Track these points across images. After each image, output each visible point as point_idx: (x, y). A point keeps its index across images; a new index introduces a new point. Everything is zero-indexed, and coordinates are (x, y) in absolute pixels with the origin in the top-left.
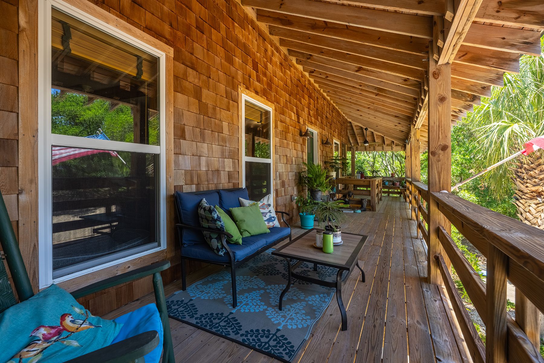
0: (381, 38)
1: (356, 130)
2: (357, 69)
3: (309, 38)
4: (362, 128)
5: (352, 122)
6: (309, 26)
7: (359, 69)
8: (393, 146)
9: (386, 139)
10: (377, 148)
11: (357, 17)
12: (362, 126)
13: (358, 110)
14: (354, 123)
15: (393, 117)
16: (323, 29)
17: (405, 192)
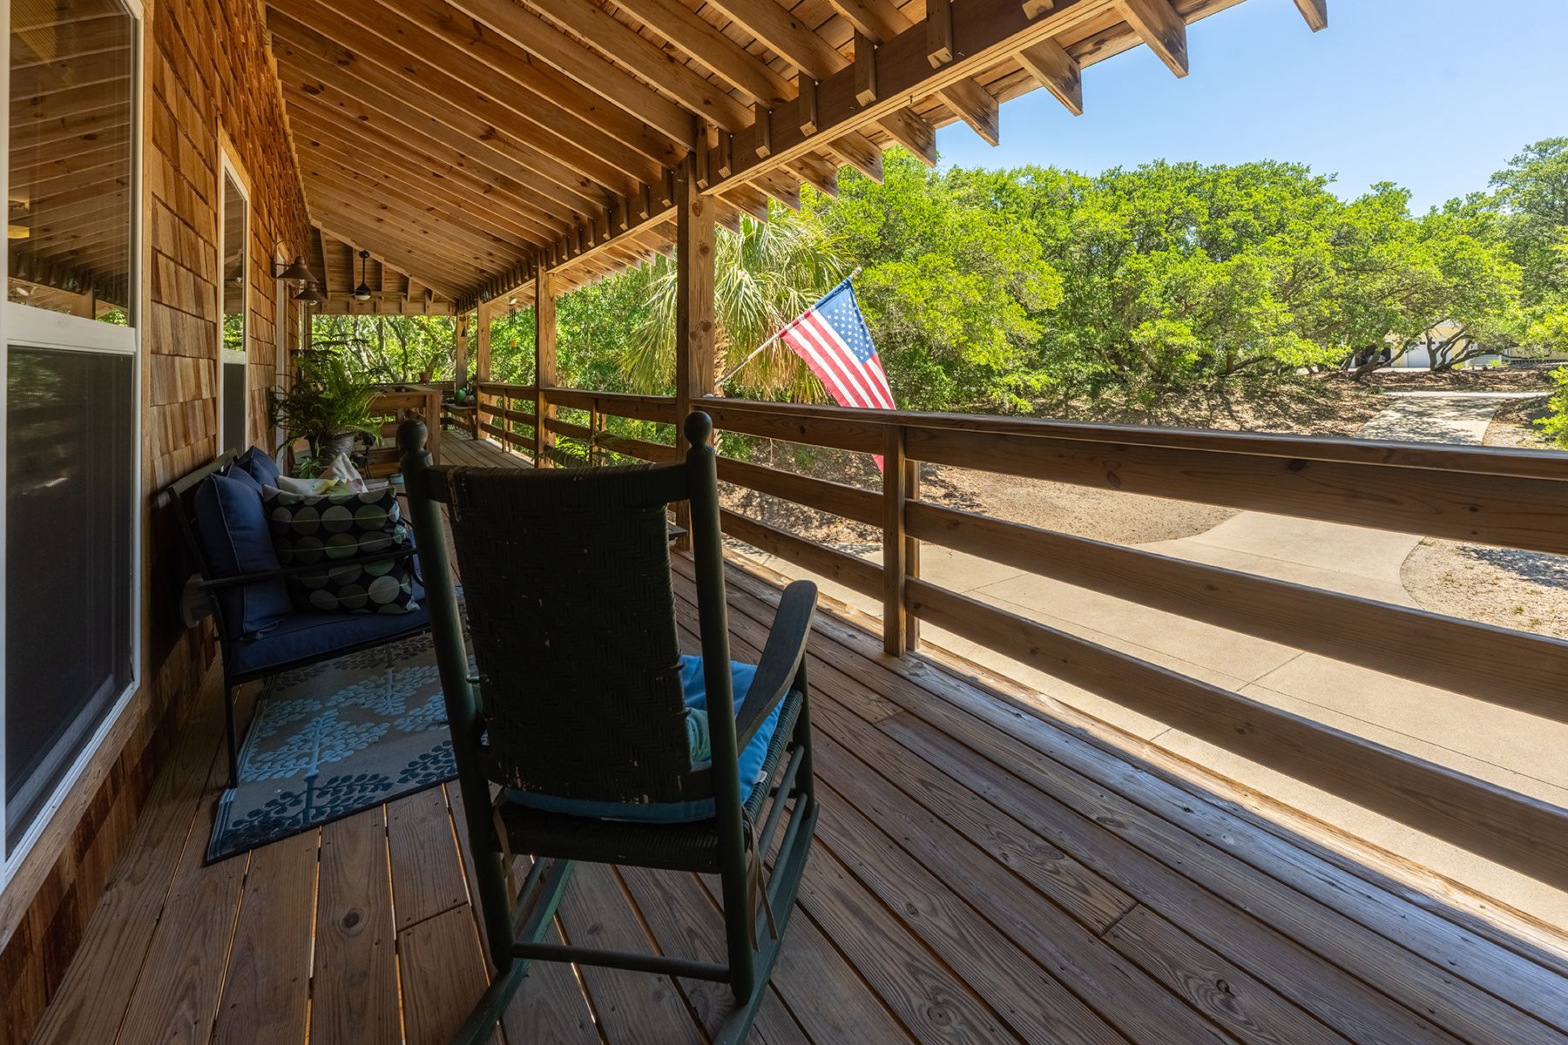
0: (596, 108)
1: (328, 253)
2: (483, 133)
3: (400, 32)
4: (348, 251)
5: (323, 230)
6: (435, 17)
7: (489, 135)
8: (428, 302)
9: (414, 283)
10: (383, 306)
11: (578, 63)
12: (352, 245)
13: (384, 208)
14: (329, 234)
15: (487, 239)
16: (472, 41)
17: (474, 417)
